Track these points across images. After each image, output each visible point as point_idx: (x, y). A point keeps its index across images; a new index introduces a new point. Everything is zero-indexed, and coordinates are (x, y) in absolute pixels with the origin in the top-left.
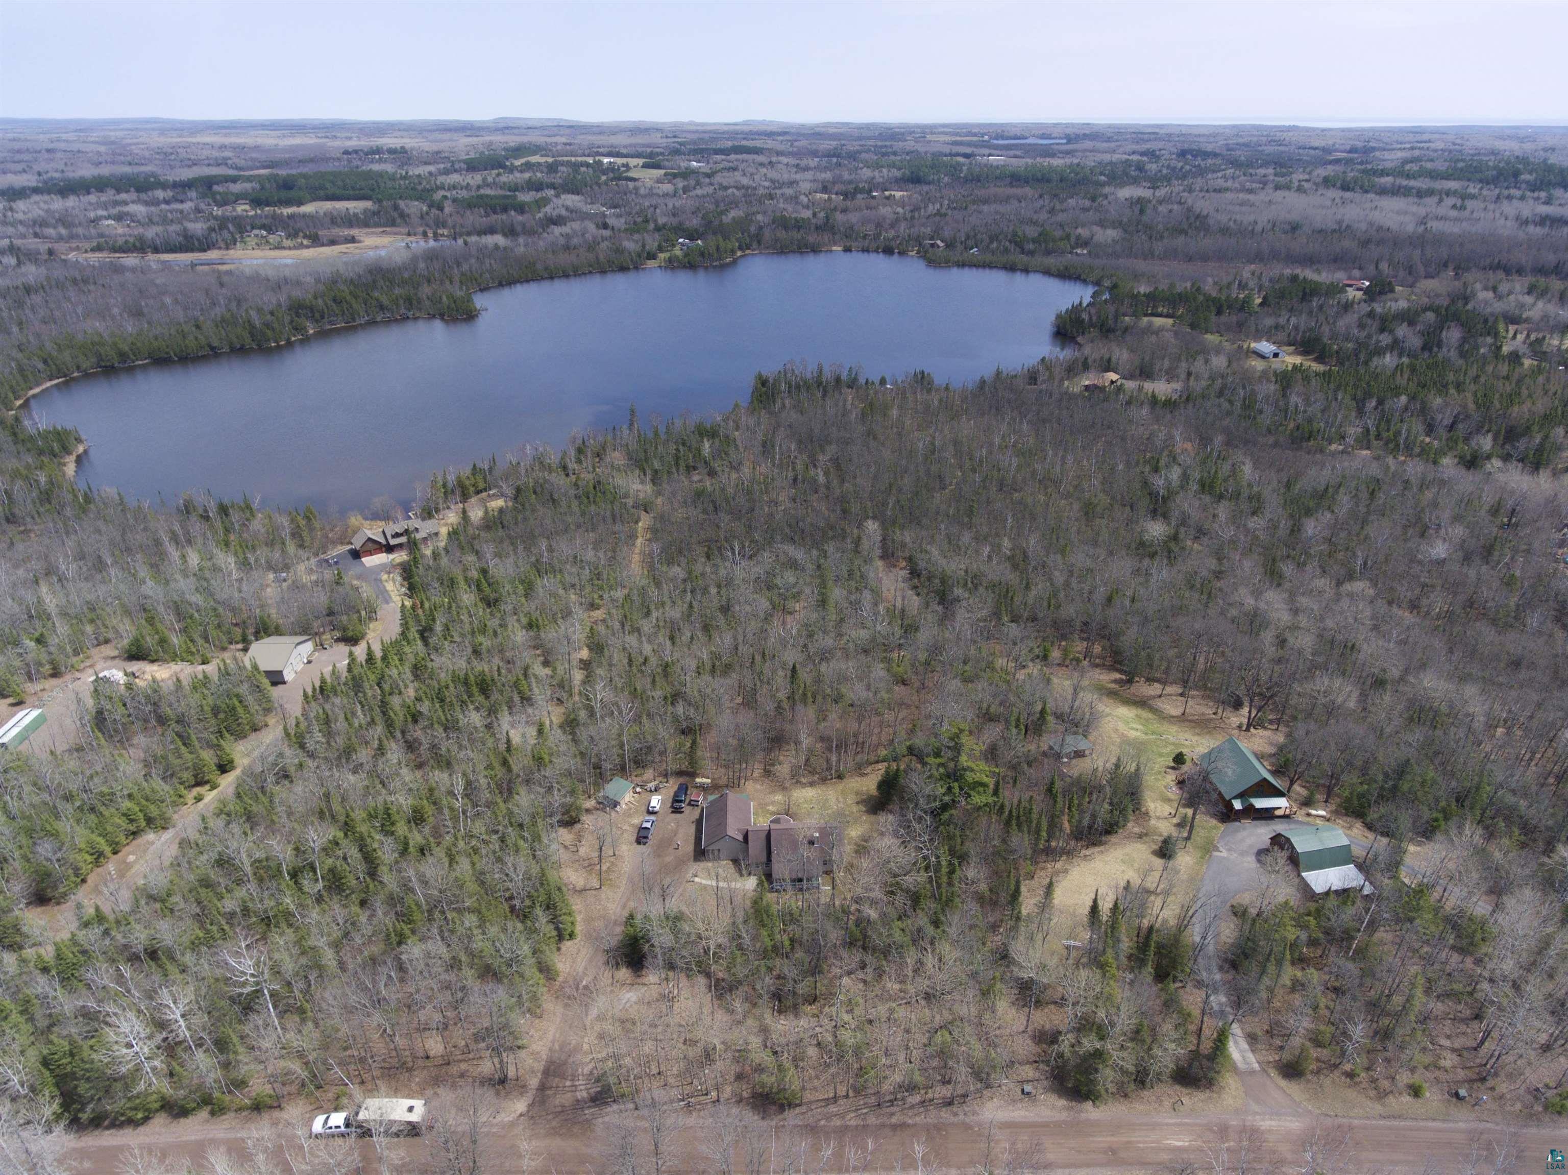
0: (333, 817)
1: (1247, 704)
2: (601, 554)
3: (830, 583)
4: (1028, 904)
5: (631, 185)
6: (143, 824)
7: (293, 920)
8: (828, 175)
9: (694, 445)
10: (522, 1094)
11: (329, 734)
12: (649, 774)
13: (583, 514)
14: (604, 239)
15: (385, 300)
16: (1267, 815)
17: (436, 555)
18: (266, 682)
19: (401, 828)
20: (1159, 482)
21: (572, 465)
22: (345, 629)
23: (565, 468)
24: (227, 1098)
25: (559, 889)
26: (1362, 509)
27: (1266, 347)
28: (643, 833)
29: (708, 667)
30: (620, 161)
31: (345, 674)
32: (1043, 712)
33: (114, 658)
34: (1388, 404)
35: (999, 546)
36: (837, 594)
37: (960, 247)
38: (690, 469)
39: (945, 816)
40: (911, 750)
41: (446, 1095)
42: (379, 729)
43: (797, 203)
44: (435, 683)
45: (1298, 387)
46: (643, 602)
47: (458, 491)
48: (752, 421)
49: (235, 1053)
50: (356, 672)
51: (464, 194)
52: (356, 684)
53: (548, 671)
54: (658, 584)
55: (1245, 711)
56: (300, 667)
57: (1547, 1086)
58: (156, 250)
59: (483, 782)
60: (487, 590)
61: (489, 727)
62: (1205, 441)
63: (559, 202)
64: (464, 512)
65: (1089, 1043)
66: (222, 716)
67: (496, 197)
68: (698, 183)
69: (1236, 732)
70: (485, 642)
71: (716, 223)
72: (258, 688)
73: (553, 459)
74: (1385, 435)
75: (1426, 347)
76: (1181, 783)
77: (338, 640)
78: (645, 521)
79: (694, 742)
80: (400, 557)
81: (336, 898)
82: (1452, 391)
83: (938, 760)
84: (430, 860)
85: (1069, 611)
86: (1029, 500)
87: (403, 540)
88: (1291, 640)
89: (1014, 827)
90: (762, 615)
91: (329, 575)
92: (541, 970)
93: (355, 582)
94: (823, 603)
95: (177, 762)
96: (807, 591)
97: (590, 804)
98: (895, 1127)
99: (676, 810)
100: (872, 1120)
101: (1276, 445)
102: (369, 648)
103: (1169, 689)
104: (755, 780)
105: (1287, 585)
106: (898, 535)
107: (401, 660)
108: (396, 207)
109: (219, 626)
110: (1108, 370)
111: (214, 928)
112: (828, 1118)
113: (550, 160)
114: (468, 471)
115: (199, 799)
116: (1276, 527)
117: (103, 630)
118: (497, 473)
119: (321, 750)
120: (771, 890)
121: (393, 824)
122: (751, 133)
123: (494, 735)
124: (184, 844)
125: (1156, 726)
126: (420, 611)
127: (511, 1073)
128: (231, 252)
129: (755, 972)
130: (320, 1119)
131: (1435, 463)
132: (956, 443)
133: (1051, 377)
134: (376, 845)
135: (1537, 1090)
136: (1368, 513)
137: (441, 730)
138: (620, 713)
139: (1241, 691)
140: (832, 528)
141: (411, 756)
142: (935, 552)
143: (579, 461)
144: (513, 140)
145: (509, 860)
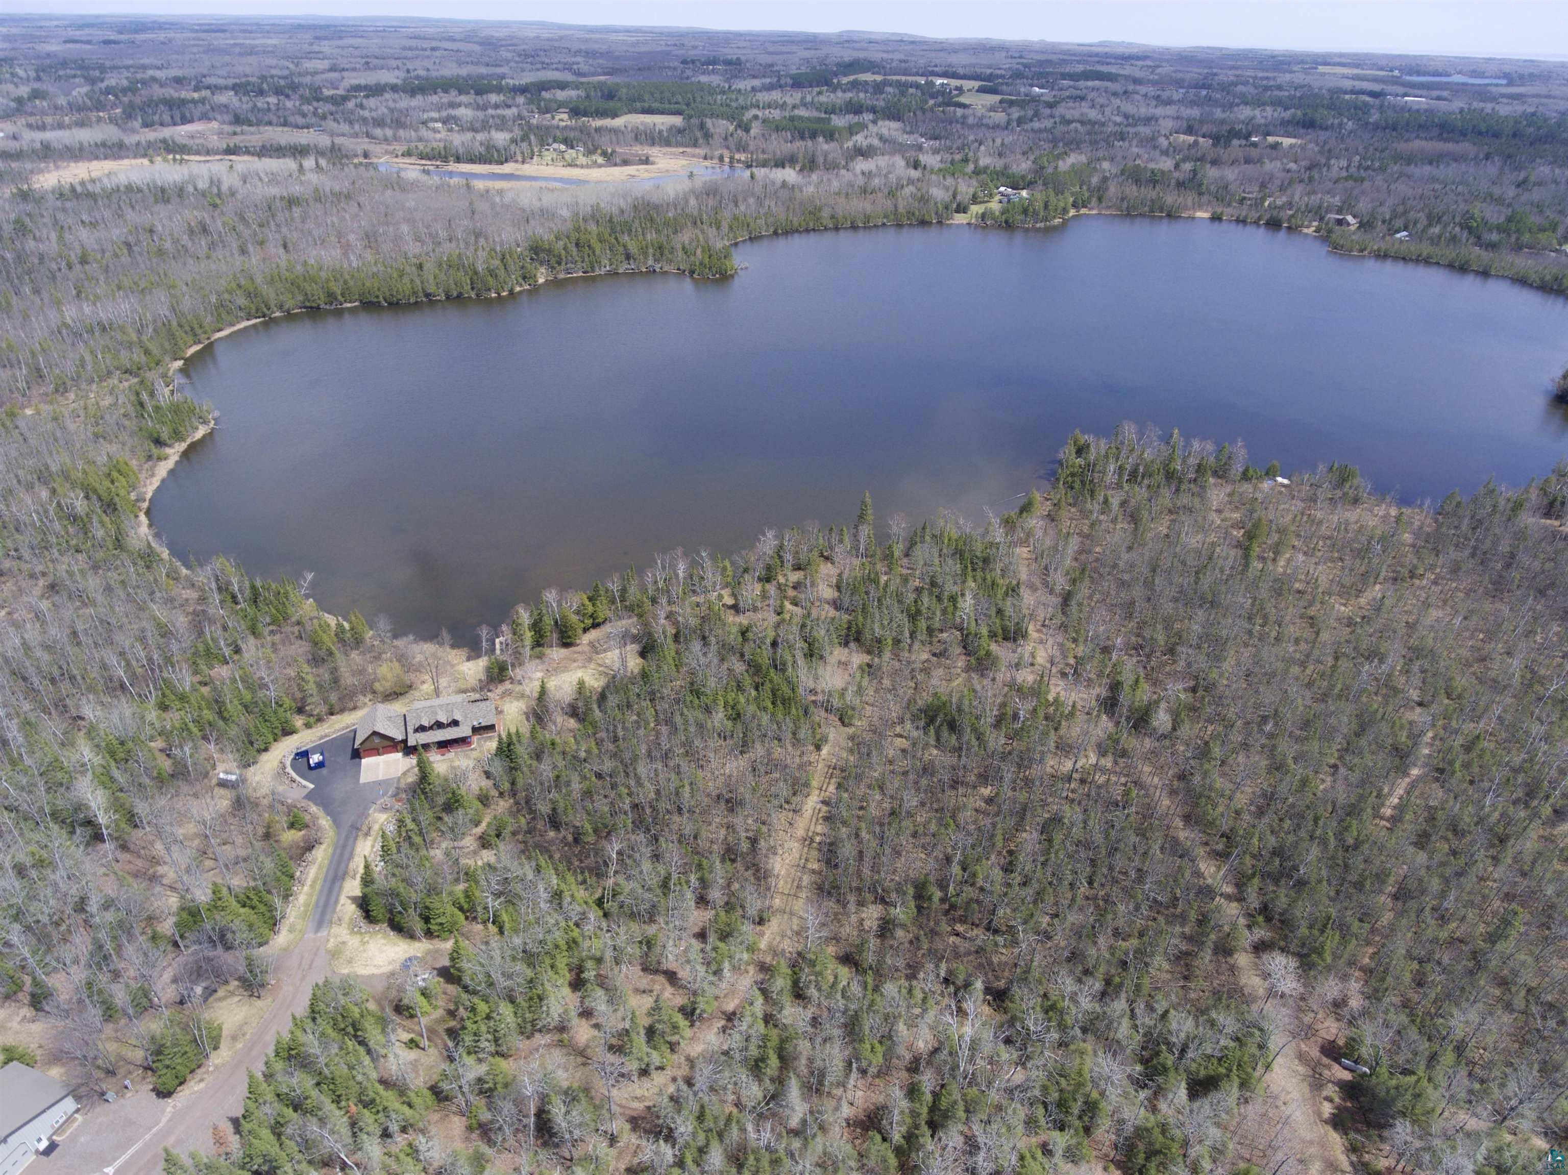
5: (959, 112)
8: (1195, 112)
14: (911, 181)
15: (633, 248)
30: (955, 83)
37: (1380, 228)
43: (1155, 147)
51: (776, 114)
58: (458, 160)
63: (873, 129)
67: (809, 119)
68: (1036, 115)
71: (1050, 170)
108: (702, 126)
113: (879, 78)
122: (1107, 55)
128: (526, 166)
144: (848, 56)
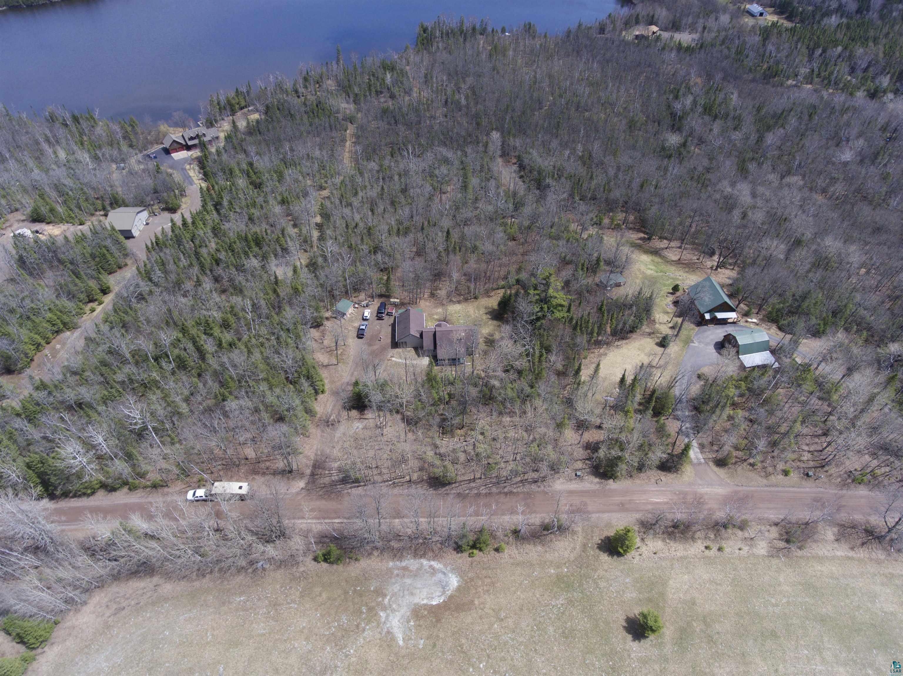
0: (175, 323)
1: (717, 253)
2: (324, 153)
3: (470, 174)
4: (585, 375)
6: (62, 326)
7: (159, 385)
9: (380, 76)
10: (301, 478)
11: (166, 272)
12: (362, 296)
13: (311, 125)
16: (724, 322)
17: (218, 153)
18: (121, 238)
19: (217, 331)
20: (678, 106)
21: (301, 90)
22: (167, 203)
23: (296, 91)
24: (137, 482)
25: (314, 367)
26: (803, 127)
27: (756, 8)
28: (360, 332)
29: (395, 230)
31: (170, 233)
32: (598, 260)
33: (23, 221)
34: (829, 52)
35: (574, 149)
36: (474, 181)
38: (378, 93)
39: (538, 324)
40: (518, 281)
41: (260, 480)
42: (196, 270)
44: (227, 240)
45: (774, 39)
46: (353, 185)
47: (228, 107)
48: (418, 59)
49: (137, 460)
50: (177, 232)
52: (178, 241)
53: (296, 230)
54: (361, 174)
55: (716, 258)
56: (142, 227)
57: (856, 470)
59: (263, 303)
60: (254, 177)
61: (263, 267)
62: (709, 77)
64: (234, 122)
65: (615, 452)
66: (97, 259)
69: (710, 271)
70: (256, 212)
72: (117, 242)
73: (288, 85)
74: (823, 74)
75: (859, 11)
76: (676, 303)
77: (163, 210)
78: (351, 130)
79: (388, 278)
80: (196, 153)
81: (183, 373)
82: (871, 44)
83: (536, 292)
84: (237, 351)
85: (617, 194)
86: (595, 118)
87: (196, 142)
88: (750, 214)
89: (579, 331)
90: (427, 195)
91: (151, 165)
92: (307, 413)
93: (170, 171)
94: (465, 187)
95: (75, 288)
96: (455, 179)
97: (328, 314)
98: (506, 494)
99: (380, 318)
100: (494, 490)
101: (753, 80)
102: (183, 217)
103: (673, 244)
104: (426, 300)
105: (750, 178)
106: (511, 141)
107: (204, 224)
109: (87, 200)
110: (651, 24)
111: (113, 390)
112: (471, 489)
114: (233, 94)
115: (93, 310)
116: (747, 138)
117: (13, 202)
118: (252, 95)
119: (162, 281)
120: (437, 365)
121: (211, 329)
123: (266, 272)
124: (89, 340)
125: (663, 267)
126: (212, 192)
127: (295, 467)
129: (430, 414)
130: (191, 493)
131: (851, 94)
132: (550, 76)
133: (614, 29)
134: (202, 343)
135: (851, 472)
136: (806, 130)
137: (234, 270)
138: (343, 259)
139: (715, 246)
140: (470, 135)
141: (217, 285)
142: (535, 153)
143: (306, 87)
145: (283, 351)
